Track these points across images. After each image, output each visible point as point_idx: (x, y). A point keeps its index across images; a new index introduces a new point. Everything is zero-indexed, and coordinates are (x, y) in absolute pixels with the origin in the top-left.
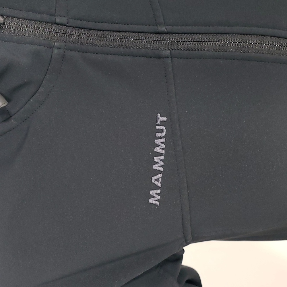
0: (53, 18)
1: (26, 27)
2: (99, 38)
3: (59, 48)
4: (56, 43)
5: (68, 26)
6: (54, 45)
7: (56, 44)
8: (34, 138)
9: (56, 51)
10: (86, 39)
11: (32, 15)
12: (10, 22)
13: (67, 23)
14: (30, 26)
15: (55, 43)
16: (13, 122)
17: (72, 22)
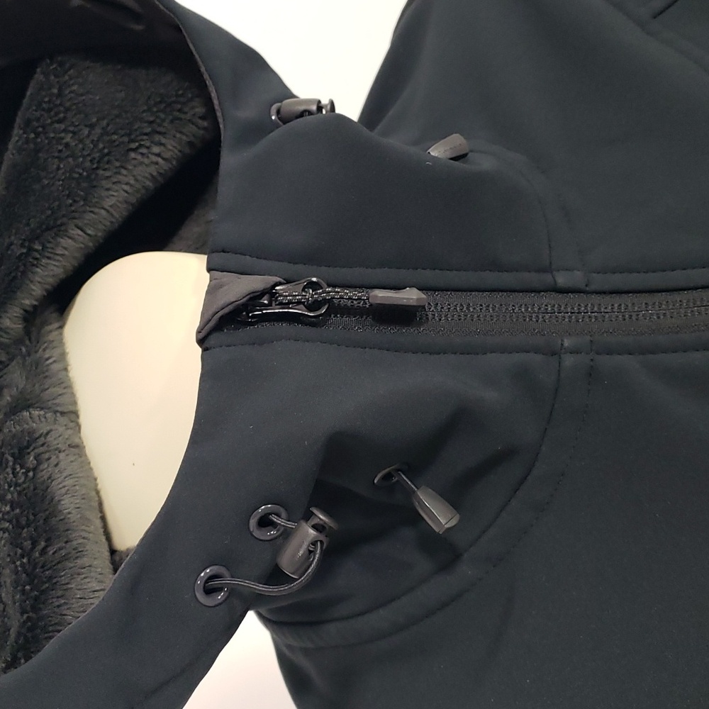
0: (547, 278)
1: (481, 309)
2: (682, 311)
3: (575, 351)
4: (565, 340)
5: (590, 293)
6: (562, 344)
7: (566, 343)
8: (534, 612)
9: (569, 361)
10: (645, 319)
11: (492, 278)
12: (437, 304)
13: (586, 286)
14: (488, 306)
15: (562, 340)
16: (466, 570)
17: (599, 281)
